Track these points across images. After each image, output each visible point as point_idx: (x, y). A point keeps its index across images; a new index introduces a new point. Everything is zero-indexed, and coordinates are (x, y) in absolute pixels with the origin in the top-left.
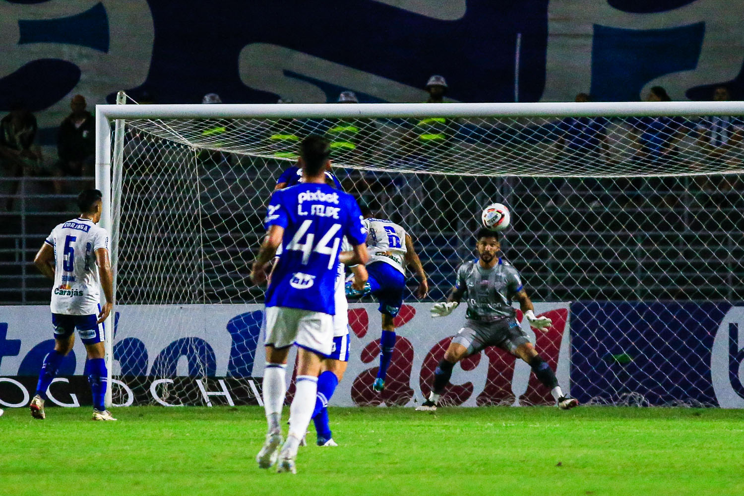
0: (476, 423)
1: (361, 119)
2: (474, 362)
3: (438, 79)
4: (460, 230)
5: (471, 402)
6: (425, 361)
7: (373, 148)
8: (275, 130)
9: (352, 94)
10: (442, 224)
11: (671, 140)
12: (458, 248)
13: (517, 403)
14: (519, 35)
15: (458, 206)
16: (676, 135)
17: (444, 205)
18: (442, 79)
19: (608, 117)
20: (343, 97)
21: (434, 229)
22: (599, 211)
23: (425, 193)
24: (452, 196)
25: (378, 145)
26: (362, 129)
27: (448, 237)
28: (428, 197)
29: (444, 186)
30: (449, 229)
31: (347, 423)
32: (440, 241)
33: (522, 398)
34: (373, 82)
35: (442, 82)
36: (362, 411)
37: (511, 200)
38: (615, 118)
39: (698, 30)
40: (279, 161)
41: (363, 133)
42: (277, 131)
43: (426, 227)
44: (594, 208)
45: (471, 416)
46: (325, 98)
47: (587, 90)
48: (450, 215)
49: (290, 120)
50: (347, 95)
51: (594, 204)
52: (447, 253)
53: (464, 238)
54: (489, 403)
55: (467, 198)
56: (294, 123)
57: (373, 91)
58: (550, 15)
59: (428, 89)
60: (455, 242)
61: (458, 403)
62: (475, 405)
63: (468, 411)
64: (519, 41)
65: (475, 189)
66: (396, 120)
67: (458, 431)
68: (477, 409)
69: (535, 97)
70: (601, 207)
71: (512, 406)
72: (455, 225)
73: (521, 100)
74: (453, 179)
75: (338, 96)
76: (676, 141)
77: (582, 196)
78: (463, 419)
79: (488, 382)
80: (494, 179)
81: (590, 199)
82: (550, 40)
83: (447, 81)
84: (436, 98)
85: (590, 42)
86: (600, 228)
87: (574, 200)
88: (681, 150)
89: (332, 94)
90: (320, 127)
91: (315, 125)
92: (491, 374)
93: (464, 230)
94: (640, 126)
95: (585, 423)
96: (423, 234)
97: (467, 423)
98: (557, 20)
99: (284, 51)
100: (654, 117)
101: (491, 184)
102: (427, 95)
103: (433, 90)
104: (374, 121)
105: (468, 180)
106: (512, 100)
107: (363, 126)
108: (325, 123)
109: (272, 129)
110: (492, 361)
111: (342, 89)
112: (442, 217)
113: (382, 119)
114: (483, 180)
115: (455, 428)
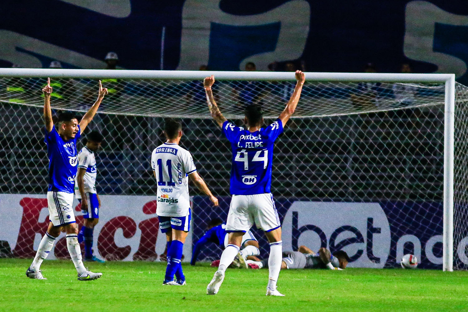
0: (132, 271)
1: (64, 79)
2: (132, 232)
3: (112, 55)
4: (124, 150)
5: (129, 258)
6: (101, 231)
7: (71, 97)
8: (10, 84)
9: (59, 64)
10: (113, 145)
11: (260, 95)
12: (123, 161)
13: (158, 259)
14: (164, 29)
15: (124, 135)
16: (263, 92)
17: (115, 134)
18: (115, 55)
19: (220, 80)
20: (52, 64)
21: (108, 149)
22: (213, 139)
23: (103, 126)
24: (120, 128)
25: (74, 95)
26: (64, 85)
27: (117, 154)
28: (105, 129)
29: (115, 122)
30: (118, 149)
31: (50, 270)
32: (112, 157)
33: (162, 256)
34: (73, 56)
35: (115, 57)
36: (61, 262)
37: (157, 131)
38: (225, 81)
39: (276, 27)
40: (12, 104)
41: (65, 87)
42: (11, 85)
43: (104, 147)
44: (210, 138)
45: (129, 267)
46: (41, 65)
47: (206, 64)
48: (119, 140)
49: (19, 78)
50: (55, 64)
51: (210, 135)
52: (116, 164)
53: (127, 155)
54: (141, 259)
55: (130, 129)
56: (21, 80)
57: (71, 61)
58: (184, 16)
59: (107, 61)
60: (121, 157)
61: (122, 258)
62: (132, 260)
63: (128, 264)
64: (164, 32)
65: (135, 124)
66: (86, 80)
67: (121, 276)
68: (133, 263)
69: (173, 67)
70: (214, 137)
71: (155, 261)
72: (121, 147)
73: (165, 69)
74: (121, 117)
75: (50, 64)
76: (262, 96)
77: (202, 130)
78: (124, 269)
79: (140, 245)
80: (147, 118)
81: (207, 132)
82: (184, 31)
83: (119, 56)
84: (111, 66)
85: (208, 33)
86: (213, 150)
87: (197, 132)
88: (266, 102)
89: (46, 63)
90: (38, 83)
91: (35, 82)
92: (143, 240)
93: (127, 149)
94: (240, 86)
95: (201, 273)
96: (101, 152)
97: (127, 271)
98: (188, 19)
99: (16, 35)
100: (250, 81)
101: (145, 121)
102: (105, 64)
103: (110, 62)
104: (72, 80)
105: (131, 118)
106: (159, 69)
107: (64, 83)
108: (41, 81)
109: (7, 84)
110: (143, 232)
111: (52, 60)
112: (113, 141)
113: (77, 79)
114: (140, 119)
115: (119, 274)
